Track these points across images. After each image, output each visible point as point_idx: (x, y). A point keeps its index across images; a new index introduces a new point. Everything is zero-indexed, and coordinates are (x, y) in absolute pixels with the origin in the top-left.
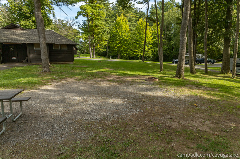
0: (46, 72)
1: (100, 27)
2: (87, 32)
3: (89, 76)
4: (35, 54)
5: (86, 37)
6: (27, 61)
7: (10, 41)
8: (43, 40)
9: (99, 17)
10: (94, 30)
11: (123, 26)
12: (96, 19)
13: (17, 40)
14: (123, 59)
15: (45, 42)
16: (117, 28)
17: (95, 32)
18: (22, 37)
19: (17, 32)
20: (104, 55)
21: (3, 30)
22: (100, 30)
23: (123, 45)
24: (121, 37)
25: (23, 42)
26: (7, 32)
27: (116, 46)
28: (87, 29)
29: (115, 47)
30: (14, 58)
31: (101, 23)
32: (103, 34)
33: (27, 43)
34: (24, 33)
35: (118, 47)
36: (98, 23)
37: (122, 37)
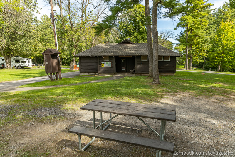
0: (156, 83)
1: (200, 36)
2: (186, 42)
3: (204, 92)
4: (141, 65)
5: (184, 48)
6: (134, 71)
7: (124, 55)
8: (156, 52)
9: (200, 26)
10: (193, 40)
11: (229, 33)
12: (196, 28)
13: (129, 53)
14: (225, 72)
15: (158, 54)
16: (220, 36)
17: (194, 42)
18: (132, 50)
19: (129, 46)
20: (200, 66)
21: (119, 45)
22: (200, 40)
23: (228, 54)
24: (225, 46)
25: (133, 55)
26: (121, 47)
27: (217, 56)
28: (184, 40)
29: (216, 58)
30: (124, 69)
31: (203, 32)
32: (203, 43)
33: (136, 56)
34: (133, 47)
35: (220, 57)
36: (199, 32)
37: (227, 46)
